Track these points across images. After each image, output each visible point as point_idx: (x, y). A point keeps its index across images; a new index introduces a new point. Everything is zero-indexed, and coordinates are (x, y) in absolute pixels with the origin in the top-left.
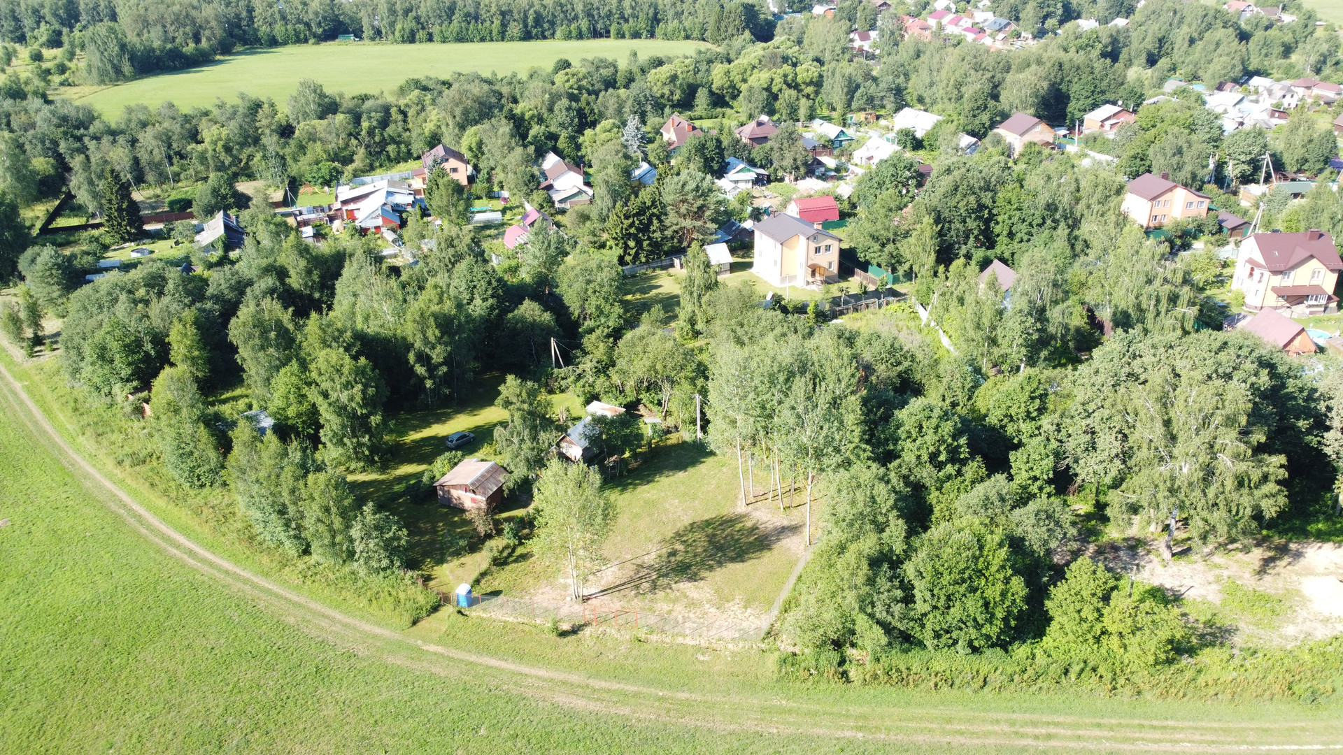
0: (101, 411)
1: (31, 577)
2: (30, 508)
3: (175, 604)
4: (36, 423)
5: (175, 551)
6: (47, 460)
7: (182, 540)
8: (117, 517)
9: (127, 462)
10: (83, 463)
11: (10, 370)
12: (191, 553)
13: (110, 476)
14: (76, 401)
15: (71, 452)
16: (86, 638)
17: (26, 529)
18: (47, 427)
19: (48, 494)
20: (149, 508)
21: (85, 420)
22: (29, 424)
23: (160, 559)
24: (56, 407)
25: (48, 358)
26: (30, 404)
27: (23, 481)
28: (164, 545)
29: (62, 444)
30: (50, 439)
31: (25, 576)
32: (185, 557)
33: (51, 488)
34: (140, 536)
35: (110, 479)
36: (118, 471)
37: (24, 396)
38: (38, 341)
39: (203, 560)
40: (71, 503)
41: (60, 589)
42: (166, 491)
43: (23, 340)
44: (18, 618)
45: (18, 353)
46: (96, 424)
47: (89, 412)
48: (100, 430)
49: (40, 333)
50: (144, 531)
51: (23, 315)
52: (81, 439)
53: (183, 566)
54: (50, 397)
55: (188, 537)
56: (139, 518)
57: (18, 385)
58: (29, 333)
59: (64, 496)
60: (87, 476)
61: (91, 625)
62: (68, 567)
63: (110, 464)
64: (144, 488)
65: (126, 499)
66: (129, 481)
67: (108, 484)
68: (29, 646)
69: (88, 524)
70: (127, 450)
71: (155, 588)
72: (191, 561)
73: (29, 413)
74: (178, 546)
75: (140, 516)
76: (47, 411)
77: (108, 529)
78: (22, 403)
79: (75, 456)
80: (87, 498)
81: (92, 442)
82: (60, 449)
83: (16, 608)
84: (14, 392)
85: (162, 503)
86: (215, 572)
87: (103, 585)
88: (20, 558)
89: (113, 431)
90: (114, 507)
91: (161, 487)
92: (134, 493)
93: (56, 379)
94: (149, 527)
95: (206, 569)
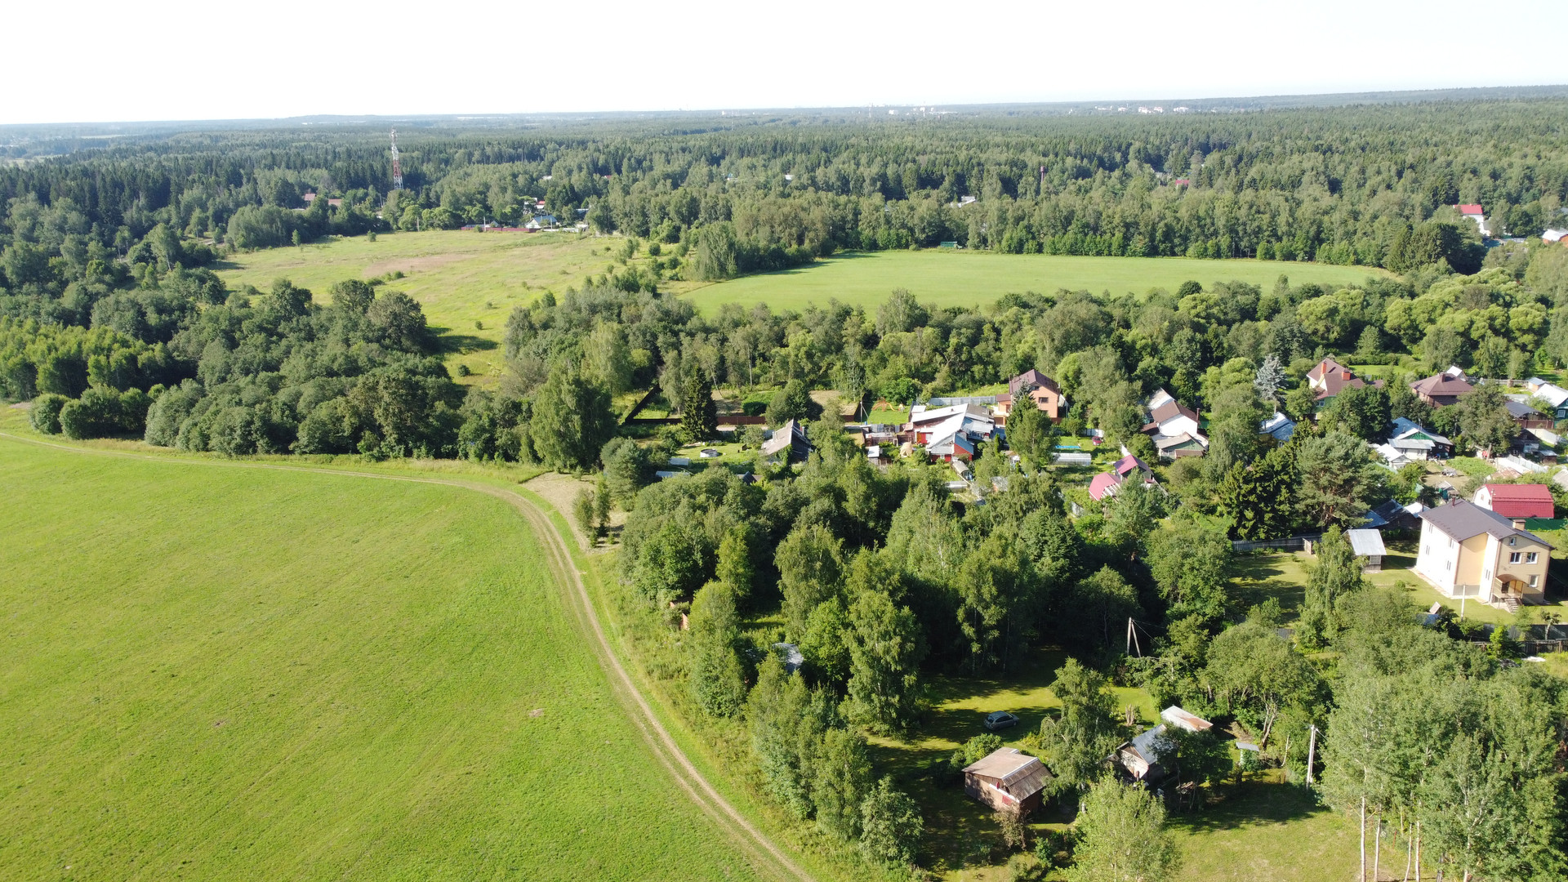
0: (643, 614)
1: (550, 775)
2: (563, 703)
3: (672, 840)
4: (585, 615)
5: (683, 781)
6: (587, 655)
7: (691, 770)
8: (637, 729)
9: (656, 674)
10: (617, 666)
11: (573, 557)
12: (697, 787)
13: (638, 685)
14: (623, 599)
15: (609, 652)
16: (585, 854)
17: (555, 724)
18: (594, 622)
19: (581, 691)
20: (667, 728)
21: (628, 620)
22: (579, 615)
23: (667, 786)
24: (605, 601)
25: (610, 550)
26: (584, 594)
27: (562, 673)
28: (673, 771)
29: (603, 642)
30: (593, 634)
31: (544, 773)
32: (691, 790)
33: (584, 686)
34: (653, 755)
35: (638, 688)
36: (646, 681)
37: (580, 585)
38: (602, 532)
39: (707, 799)
40: (599, 705)
41: (572, 794)
42: (686, 712)
43: (590, 528)
44: (530, 816)
45: (583, 540)
46: (637, 626)
47: (632, 612)
48: (638, 635)
49: (606, 525)
50: (658, 751)
51: (595, 504)
52: (620, 640)
53: (687, 800)
54: (602, 590)
55: (698, 768)
56: (656, 736)
57: (577, 574)
58: (596, 523)
59: (594, 697)
60: (618, 680)
61: (592, 841)
62: (583, 774)
63: (641, 672)
64: (667, 705)
65: (649, 713)
66: (654, 694)
67: (635, 693)
68: (534, 849)
69: (609, 731)
70: (659, 660)
71: (657, 817)
72: (695, 796)
73: (581, 605)
74: (686, 776)
75: (658, 734)
76: (597, 605)
77: (626, 742)
78: (577, 592)
79: (611, 656)
80: (614, 704)
81: (630, 645)
82: (600, 647)
83: (531, 805)
84: (572, 580)
85: (680, 725)
86: (716, 814)
87: (611, 802)
88: (545, 753)
89: (650, 638)
90: (636, 719)
91: (683, 707)
92: (656, 708)
93: (611, 573)
94: (663, 748)
95: (708, 808)
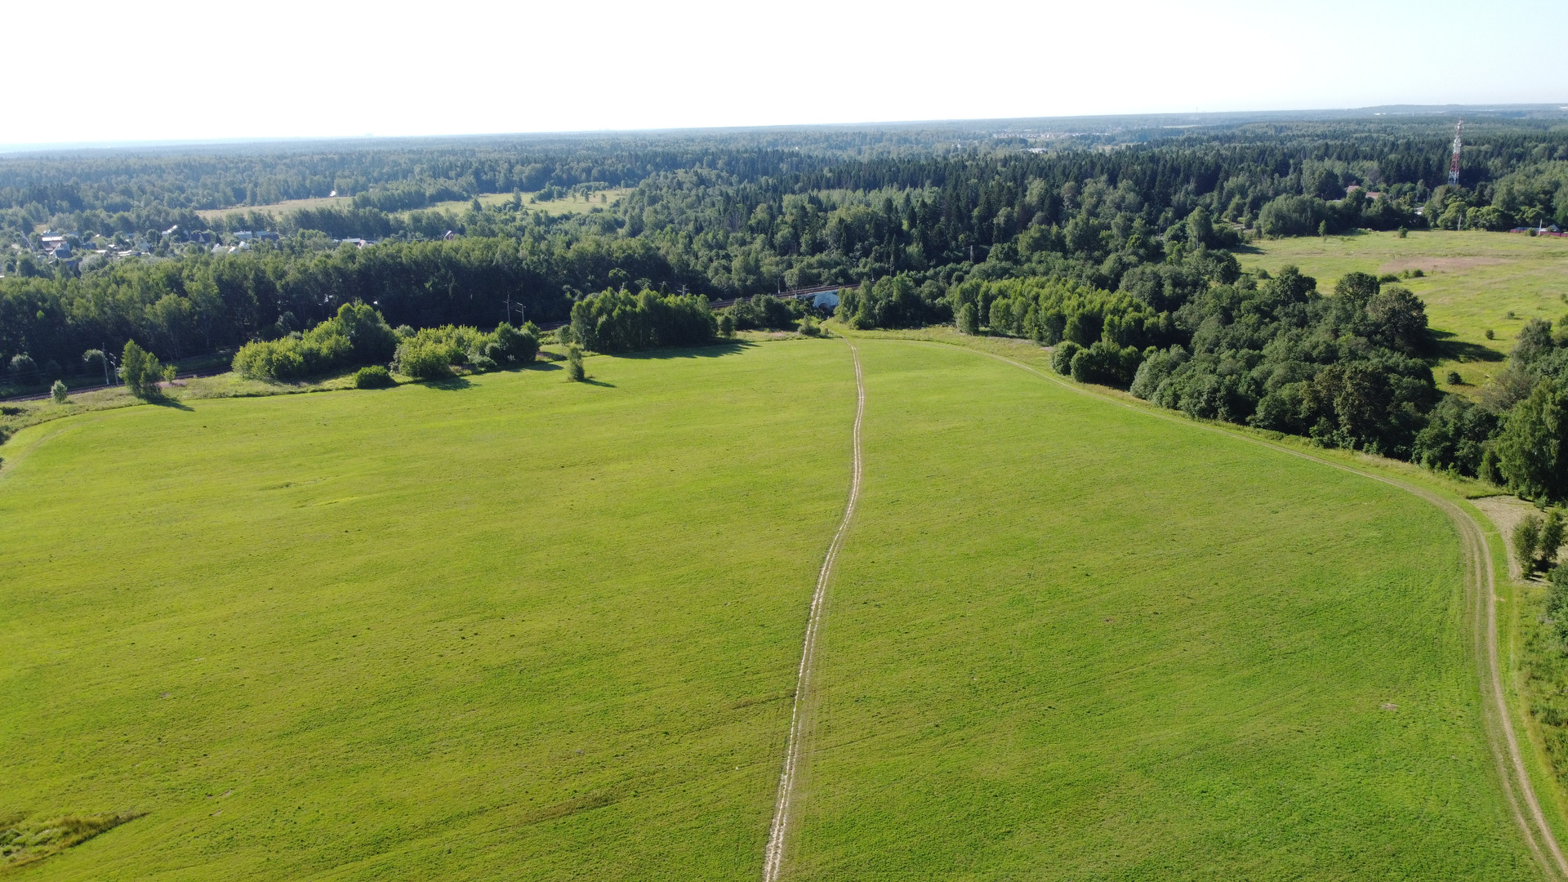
0: (1552, 657)
1: (1378, 762)
2: (1422, 708)
3: (1483, 865)
4: (1483, 639)
5: (1522, 821)
6: (1469, 676)
7: (1538, 816)
8: (1492, 757)
9: (1540, 716)
10: (1499, 695)
11: (1497, 582)
12: (1537, 833)
13: (1515, 721)
14: (1536, 636)
15: (1495, 679)
16: (1383, 838)
17: (1404, 722)
18: (1492, 647)
19: (1446, 704)
20: (1530, 768)
21: (1533, 657)
22: (1477, 637)
23: (1501, 818)
24: (1514, 632)
25: (1542, 587)
26: (1492, 620)
27: (1434, 682)
28: (1516, 809)
29: (1493, 668)
30: (1485, 658)
31: (1375, 758)
32: (1528, 832)
33: (1452, 701)
34: (1499, 787)
35: (1513, 723)
36: (1526, 720)
37: (1492, 610)
38: (1544, 566)
39: (1544, 847)
40: (1460, 722)
41: (1394, 786)
42: (1558, 762)
43: (1528, 558)
44: (1343, 787)
45: (1516, 568)
46: (1539, 666)
47: (1539, 652)
48: (1538, 674)
49: (1551, 560)
50: (1507, 785)
51: (1541, 535)
52: (1514, 674)
53: (1518, 839)
54: (1515, 621)
55: (1546, 817)
56: (1512, 773)
57: (1493, 598)
58: (1538, 554)
59: (1458, 714)
60: (1494, 708)
61: (1395, 831)
62: (1414, 774)
63: (1523, 708)
64: (1538, 748)
65: (1513, 747)
66: (1529, 733)
67: (1507, 726)
68: (1334, 813)
69: (1460, 748)
70: (1551, 705)
71: (1475, 840)
72: (1531, 840)
73: (1484, 627)
74: (1529, 818)
75: (1514, 770)
76: (1503, 634)
77: (1474, 764)
78: (1485, 615)
79: (1497, 686)
80: (1478, 726)
81: (1522, 681)
82: (1488, 673)
83: (1350, 779)
84: (1485, 603)
85: (1545, 770)
86: (1546, 865)
87: (1432, 806)
88: (1383, 743)
89: (1550, 681)
90: (1495, 747)
91: (1557, 756)
92: (1525, 748)
93: (1534, 608)
94: (1516, 787)
95: (1540, 857)
